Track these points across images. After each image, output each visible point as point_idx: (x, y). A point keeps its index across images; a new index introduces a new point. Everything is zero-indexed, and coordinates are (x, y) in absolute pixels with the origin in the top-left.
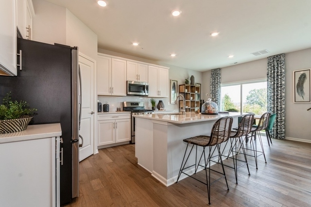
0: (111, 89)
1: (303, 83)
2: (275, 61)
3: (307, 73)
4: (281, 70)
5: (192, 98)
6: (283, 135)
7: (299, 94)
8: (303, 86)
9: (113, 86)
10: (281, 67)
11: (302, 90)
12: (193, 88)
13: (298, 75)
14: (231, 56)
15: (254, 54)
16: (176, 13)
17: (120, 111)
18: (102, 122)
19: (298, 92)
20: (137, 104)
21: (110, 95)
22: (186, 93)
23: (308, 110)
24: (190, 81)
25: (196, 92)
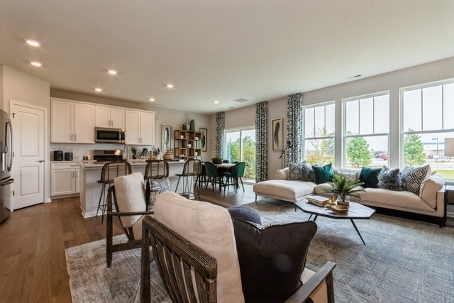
0: (74, 137)
1: (278, 132)
5: (190, 146)
7: (275, 142)
8: (278, 135)
9: (77, 133)
11: (277, 139)
12: (192, 134)
13: (275, 124)
14: (216, 102)
15: (237, 100)
16: (112, 72)
17: (87, 159)
18: (58, 171)
19: (275, 140)
20: (113, 152)
21: (73, 142)
22: (183, 140)
23: (280, 158)
24: (188, 127)
25: (197, 138)
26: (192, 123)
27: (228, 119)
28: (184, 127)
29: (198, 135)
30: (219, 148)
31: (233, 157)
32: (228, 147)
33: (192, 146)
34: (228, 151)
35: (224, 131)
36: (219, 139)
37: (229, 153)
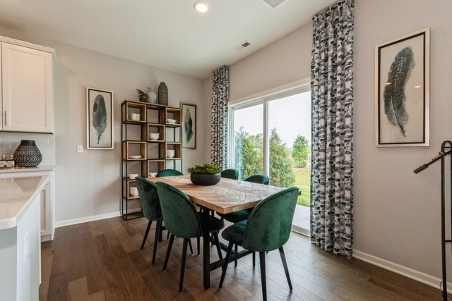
1: (402, 84)
2: (330, 25)
3: (416, 46)
4: (343, 50)
5: (156, 136)
6: (346, 244)
7: (390, 119)
8: (402, 91)
10: (342, 39)
11: (400, 106)
13: (390, 56)
19: (387, 111)
23: (417, 171)
24: (153, 97)
25: (172, 122)
26: (162, 89)
27: (237, 82)
28: (143, 97)
29: (177, 114)
30: (218, 143)
31: (247, 160)
32: (237, 141)
33: (161, 137)
34: (237, 147)
35: (229, 106)
36: (218, 124)
37: (240, 151)
